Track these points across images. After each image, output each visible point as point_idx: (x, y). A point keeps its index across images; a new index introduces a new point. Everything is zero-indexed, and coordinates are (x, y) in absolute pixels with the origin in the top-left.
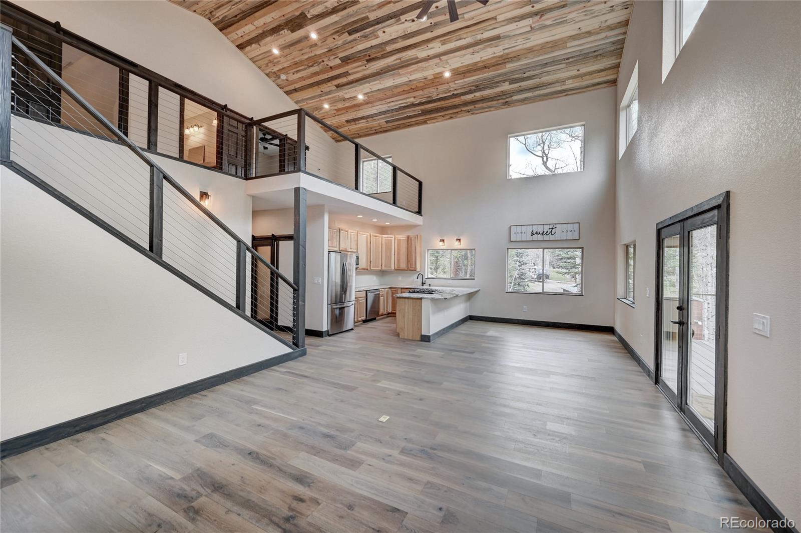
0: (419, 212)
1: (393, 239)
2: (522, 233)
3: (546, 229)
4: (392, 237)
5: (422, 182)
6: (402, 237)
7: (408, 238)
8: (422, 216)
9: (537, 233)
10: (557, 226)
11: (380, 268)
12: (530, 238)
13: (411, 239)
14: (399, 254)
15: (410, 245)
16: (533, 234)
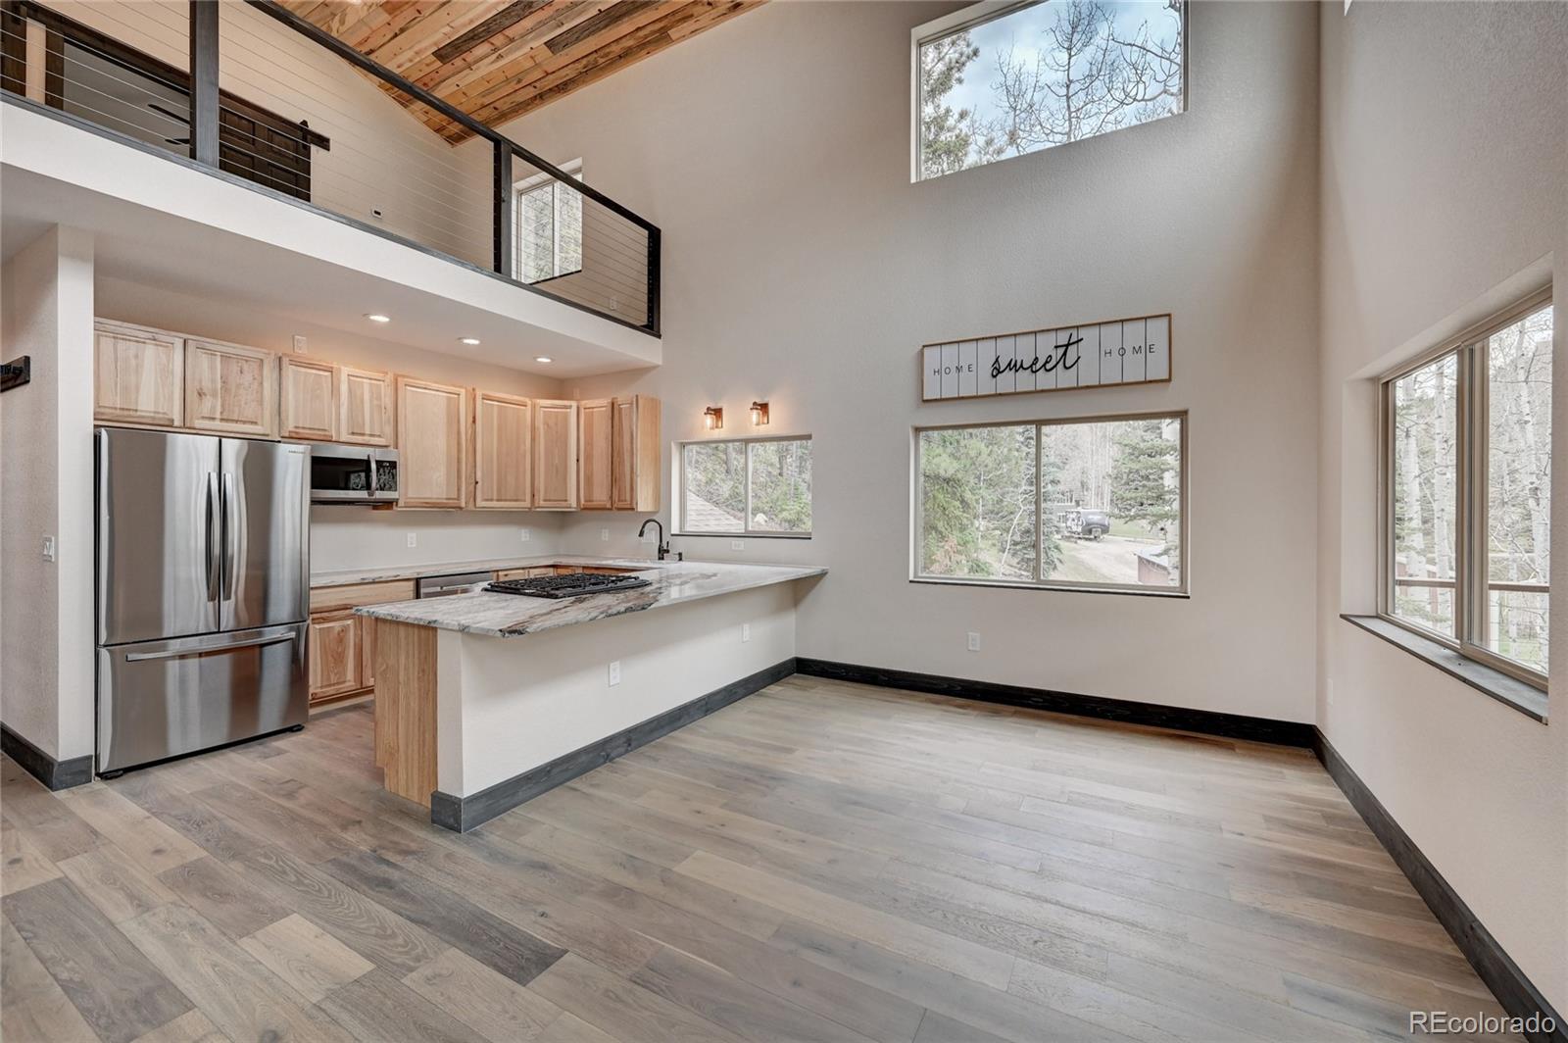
0: (652, 327)
1: (574, 411)
2: (959, 369)
3: (1046, 346)
4: (570, 407)
5: (659, 231)
6: (599, 403)
7: (613, 404)
8: (659, 337)
9: (1014, 366)
10: (1083, 333)
11: (527, 504)
12: (988, 386)
13: (620, 410)
14: (589, 458)
15: (616, 428)
16: (997, 371)
